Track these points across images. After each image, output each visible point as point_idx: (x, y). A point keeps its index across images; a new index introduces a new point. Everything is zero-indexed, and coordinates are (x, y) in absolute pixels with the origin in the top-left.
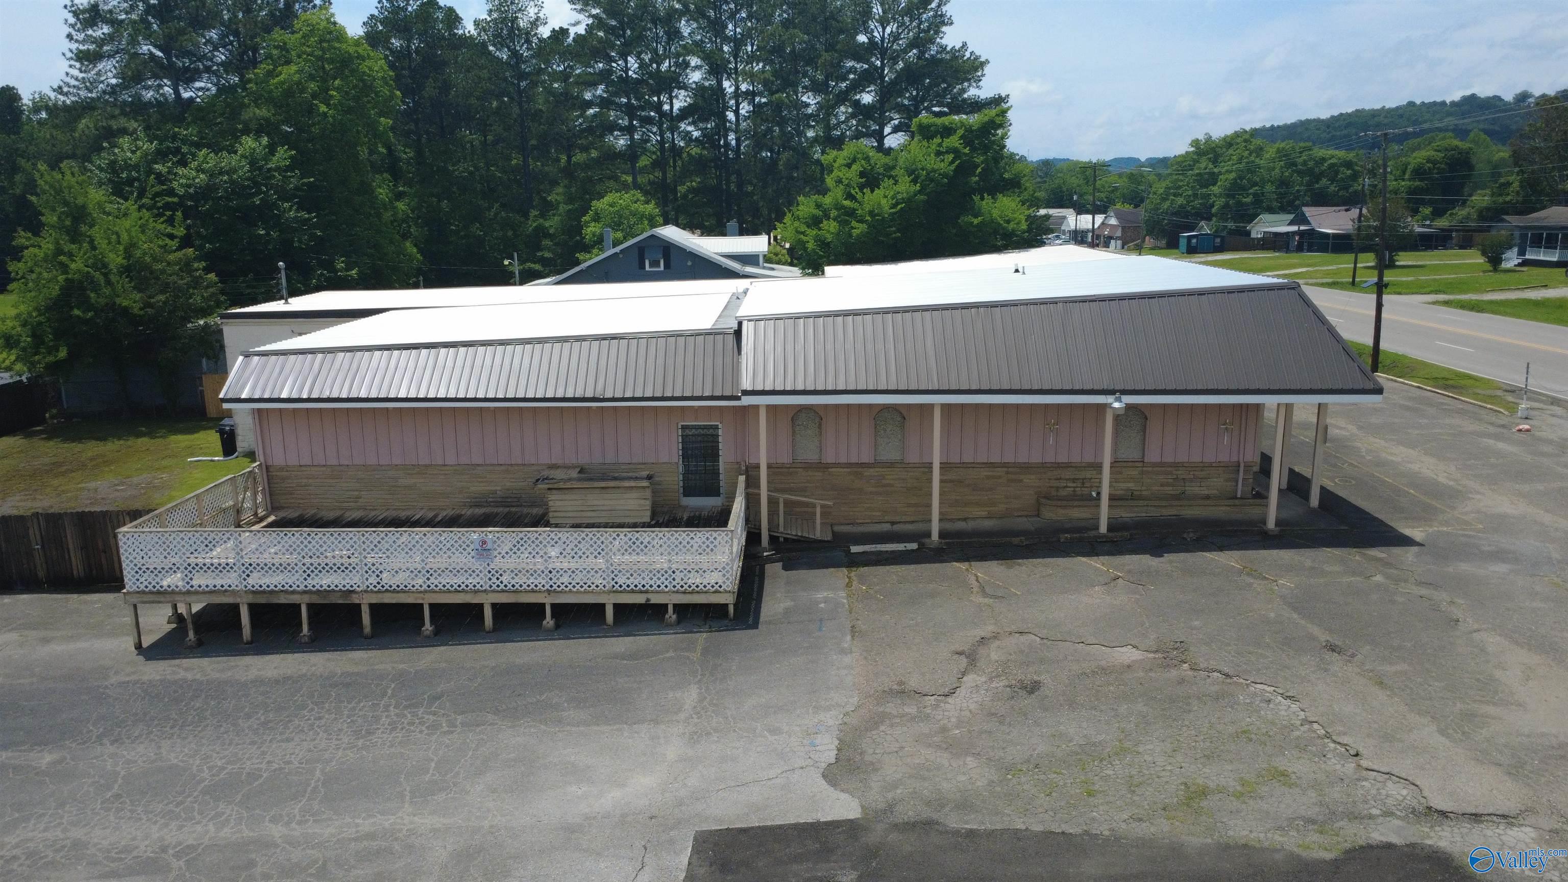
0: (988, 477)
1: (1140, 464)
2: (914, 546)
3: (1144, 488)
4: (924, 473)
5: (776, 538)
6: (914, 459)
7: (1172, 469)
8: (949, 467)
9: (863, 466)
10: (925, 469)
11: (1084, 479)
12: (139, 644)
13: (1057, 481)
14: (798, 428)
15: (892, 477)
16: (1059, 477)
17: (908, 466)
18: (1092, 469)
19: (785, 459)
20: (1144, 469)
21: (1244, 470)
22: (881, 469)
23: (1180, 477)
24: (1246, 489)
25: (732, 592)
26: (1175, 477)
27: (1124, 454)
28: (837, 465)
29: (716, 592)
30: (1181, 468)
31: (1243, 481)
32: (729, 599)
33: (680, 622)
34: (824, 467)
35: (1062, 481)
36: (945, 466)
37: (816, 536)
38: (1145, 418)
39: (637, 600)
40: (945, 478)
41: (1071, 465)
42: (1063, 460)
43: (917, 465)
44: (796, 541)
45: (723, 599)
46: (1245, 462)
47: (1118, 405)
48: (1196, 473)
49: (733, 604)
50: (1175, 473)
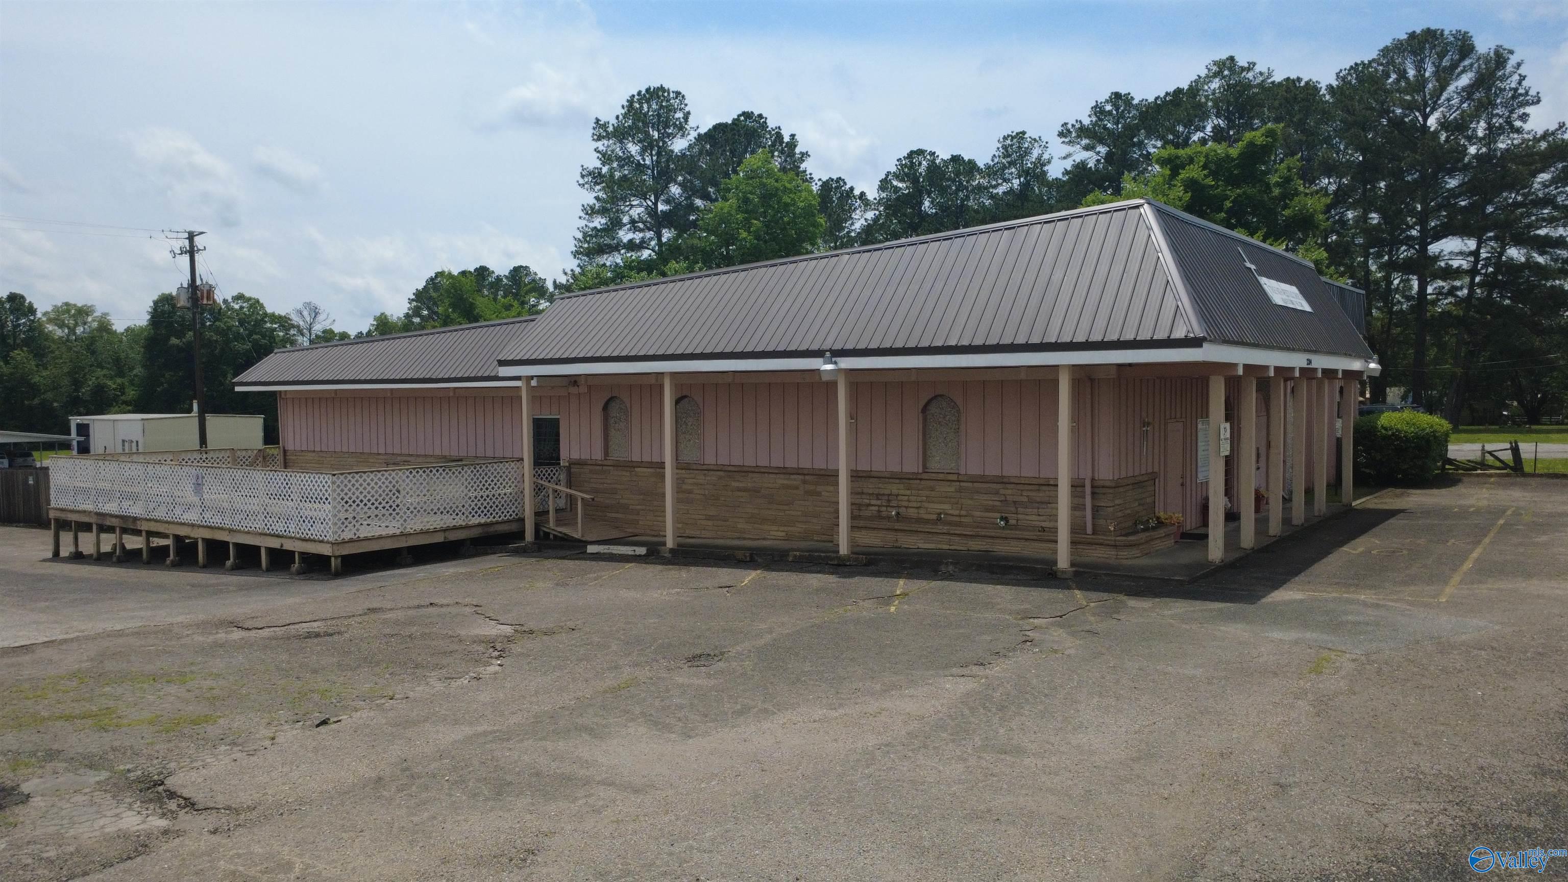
0: (786, 487)
1: (954, 478)
2: (642, 551)
3: (963, 513)
4: (720, 478)
5: (547, 535)
6: (710, 460)
7: (999, 486)
8: (743, 471)
9: (661, 465)
10: (721, 473)
11: (889, 495)
12: (56, 554)
13: (859, 496)
14: (612, 421)
15: (690, 481)
16: (860, 490)
17: (704, 467)
18: (898, 481)
19: (598, 455)
20: (962, 484)
21: (1093, 493)
22: (680, 471)
23: (1009, 498)
24: (1102, 522)
25: (333, 544)
26: (1003, 498)
27: (938, 463)
28: (641, 464)
29: (322, 542)
30: (1008, 486)
31: (1093, 509)
32: (330, 550)
33: (304, 573)
34: (630, 466)
35: (864, 496)
36: (739, 469)
37: (577, 535)
38: (959, 411)
39: (275, 544)
40: (741, 485)
41: (873, 474)
42: (864, 466)
43: (712, 467)
44: (562, 539)
45: (326, 550)
46: (1093, 479)
47: (829, 367)
48: (1030, 494)
49: (336, 557)
50: (1002, 492)
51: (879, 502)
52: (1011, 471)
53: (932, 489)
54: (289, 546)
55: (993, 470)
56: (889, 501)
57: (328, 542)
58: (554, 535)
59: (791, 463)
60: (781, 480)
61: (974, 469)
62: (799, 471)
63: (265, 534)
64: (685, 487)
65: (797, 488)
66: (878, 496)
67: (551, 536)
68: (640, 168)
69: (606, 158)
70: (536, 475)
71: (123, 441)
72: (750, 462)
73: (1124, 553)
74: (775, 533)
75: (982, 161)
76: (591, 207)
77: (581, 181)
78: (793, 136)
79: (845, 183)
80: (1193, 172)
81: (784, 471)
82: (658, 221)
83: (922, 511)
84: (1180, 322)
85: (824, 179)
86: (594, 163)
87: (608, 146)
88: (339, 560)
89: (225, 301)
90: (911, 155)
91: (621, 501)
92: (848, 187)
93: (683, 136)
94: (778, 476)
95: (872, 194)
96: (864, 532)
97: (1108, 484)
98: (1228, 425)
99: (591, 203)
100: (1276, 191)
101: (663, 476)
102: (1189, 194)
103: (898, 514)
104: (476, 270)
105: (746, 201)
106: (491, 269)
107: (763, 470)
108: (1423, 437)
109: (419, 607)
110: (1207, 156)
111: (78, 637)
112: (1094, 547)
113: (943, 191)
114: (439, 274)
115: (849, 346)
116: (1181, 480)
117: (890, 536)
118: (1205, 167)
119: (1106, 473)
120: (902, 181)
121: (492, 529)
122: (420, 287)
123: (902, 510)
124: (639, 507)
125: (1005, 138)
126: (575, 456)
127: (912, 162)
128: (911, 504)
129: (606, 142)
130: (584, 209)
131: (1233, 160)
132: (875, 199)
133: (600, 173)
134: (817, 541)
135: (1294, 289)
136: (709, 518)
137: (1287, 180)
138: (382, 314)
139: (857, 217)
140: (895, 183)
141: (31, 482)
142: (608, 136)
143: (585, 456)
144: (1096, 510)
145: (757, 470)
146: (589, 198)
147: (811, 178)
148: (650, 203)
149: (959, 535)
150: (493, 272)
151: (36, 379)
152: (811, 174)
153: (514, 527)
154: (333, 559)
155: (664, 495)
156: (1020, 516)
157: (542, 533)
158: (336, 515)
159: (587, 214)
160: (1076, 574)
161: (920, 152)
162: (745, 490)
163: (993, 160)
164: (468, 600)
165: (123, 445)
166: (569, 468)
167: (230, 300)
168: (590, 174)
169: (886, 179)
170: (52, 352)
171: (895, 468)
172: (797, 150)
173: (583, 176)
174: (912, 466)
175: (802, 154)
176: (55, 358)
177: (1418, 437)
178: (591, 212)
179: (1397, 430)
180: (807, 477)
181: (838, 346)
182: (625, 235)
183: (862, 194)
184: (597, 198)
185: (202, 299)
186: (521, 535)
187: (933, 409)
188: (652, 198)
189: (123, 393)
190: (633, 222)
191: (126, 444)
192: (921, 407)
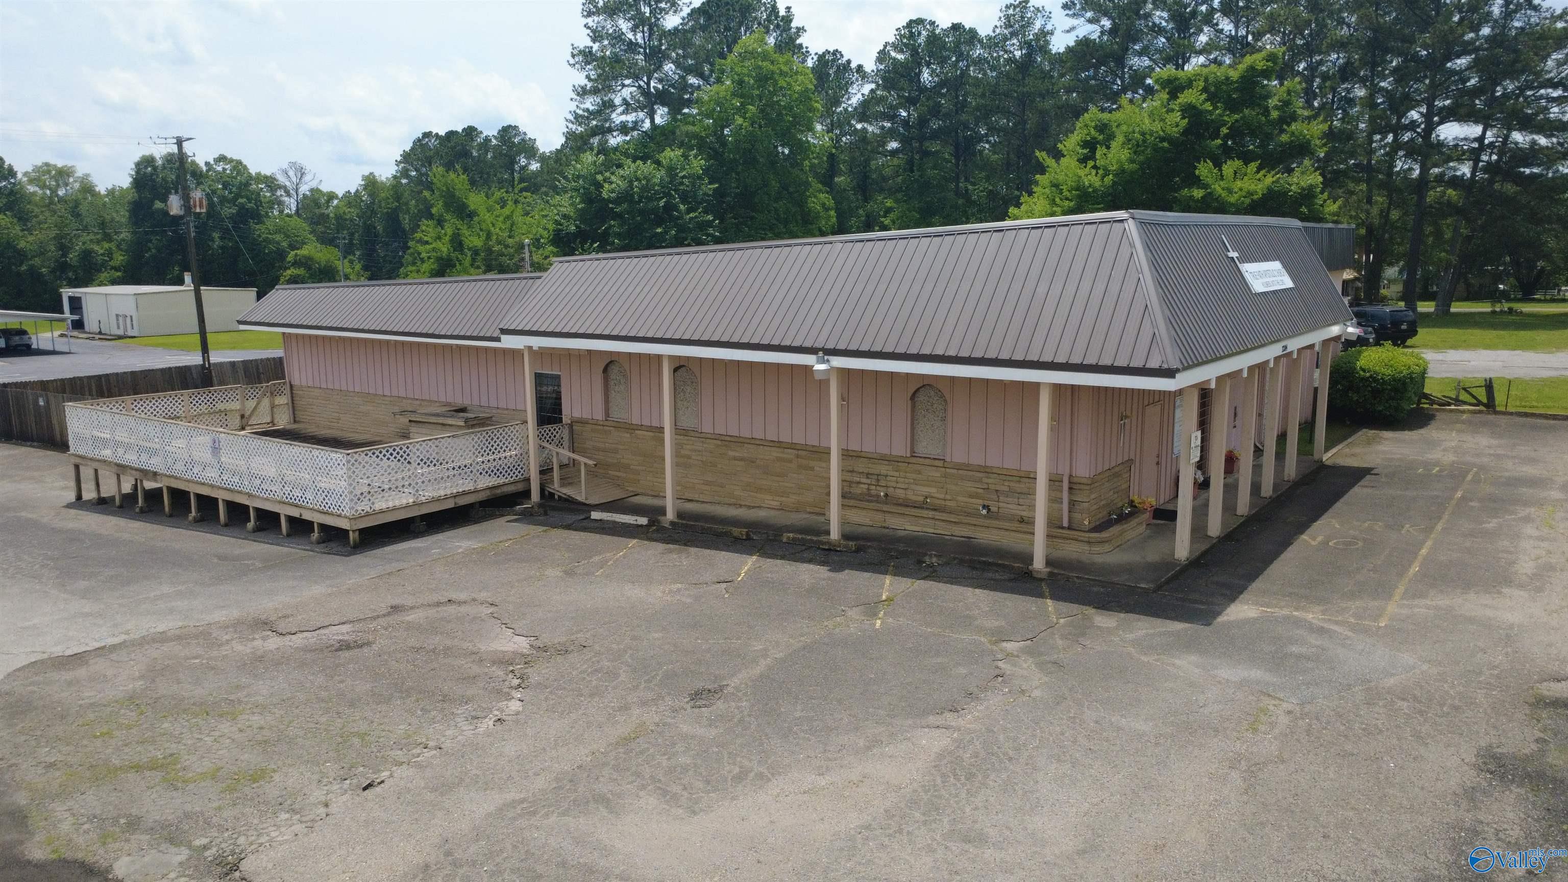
0: (779, 459)
1: (940, 463)
2: (643, 521)
3: (948, 497)
4: (718, 446)
5: (552, 495)
6: (707, 428)
7: (981, 475)
8: (739, 441)
9: (661, 429)
10: (719, 443)
11: (878, 475)
12: (79, 497)
13: (850, 474)
14: (612, 383)
15: (688, 447)
16: (850, 468)
17: (702, 435)
18: (886, 462)
19: (599, 415)
20: (948, 470)
21: (1070, 488)
22: (679, 437)
23: (992, 487)
24: (1077, 516)
25: (350, 519)
26: (986, 486)
27: (926, 447)
28: (641, 427)
29: (339, 516)
30: (992, 475)
31: (1069, 503)
32: (348, 525)
33: (324, 542)
34: (631, 428)
35: (854, 474)
36: (736, 440)
37: (581, 498)
38: (945, 401)
39: (295, 513)
40: (737, 454)
41: (863, 454)
42: (854, 446)
43: (709, 436)
44: (566, 500)
45: (344, 524)
46: (1071, 476)
47: (822, 367)
48: (1012, 484)
49: (353, 531)
50: (985, 480)
51: (868, 481)
52: (993, 461)
53: (920, 473)
54: (307, 516)
55: (976, 459)
56: (878, 480)
57: (346, 517)
58: (559, 496)
59: (785, 438)
60: (776, 453)
61: (958, 455)
62: (792, 446)
63: (284, 503)
64: (683, 452)
65: (790, 461)
66: (868, 475)
67: (556, 497)
68: (632, 46)
69: (596, 36)
70: (540, 437)
71: (117, 316)
72: (746, 434)
73: (1096, 549)
74: (772, 503)
75: (984, 31)
76: (582, 88)
77: (572, 61)
78: (788, 9)
79: (842, 56)
80: (1189, 97)
81: (779, 444)
82: (649, 101)
83: (910, 493)
84: (1155, 351)
85: (820, 53)
86: (584, 41)
87: (598, 22)
88: (357, 533)
89: (207, 164)
90: (911, 24)
91: (622, 461)
92: (845, 59)
93: (675, 12)
94: (773, 449)
95: (870, 66)
96: (854, 511)
97: (1083, 481)
98: (1199, 434)
99: (583, 84)
100: (1275, 114)
101: (662, 441)
102: (1186, 120)
103: (886, 495)
104: (464, 130)
105: (741, 83)
106: (479, 129)
107: (758, 442)
108: (1399, 380)
109: (439, 604)
110: (1206, 80)
111: (125, 641)
112: (1068, 541)
113: (943, 61)
114: (427, 135)
115: (841, 346)
116: (1156, 459)
117: (879, 517)
118: (1205, 90)
119: (1083, 471)
120: (901, 51)
121: (499, 491)
122: (408, 149)
123: (891, 491)
124: (640, 468)
125: (1007, 7)
126: (577, 414)
127: (911, 32)
128: (898, 485)
129: (596, 19)
130: (575, 90)
131: (1232, 83)
132: (873, 71)
133: (590, 52)
134: (810, 513)
135: (1276, 265)
136: (707, 483)
137: (1286, 103)
138: (371, 173)
139: (854, 91)
140: (893, 54)
141: (41, 403)
142: (598, 12)
143: (586, 415)
144: (1072, 504)
145: (752, 441)
146: (580, 79)
147: (808, 52)
148: (642, 83)
149: (943, 521)
150: (481, 132)
151: (22, 244)
152: (807, 48)
153: (520, 487)
154: (351, 533)
155: (663, 459)
156: (1001, 505)
157: (547, 493)
158: (352, 492)
159: (578, 94)
160: (1051, 574)
161: (920, 21)
162: (742, 459)
163: (994, 32)
164: (483, 595)
165: (118, 320)
166: (571, 426)
167: (212, 162)
168: (582, 52)
169: (884, 50)
170: (36, 216)
171: (884, 450)
172: (793, 25)
173: (573, 56)
174: (900, 449)
175: (798, 29)
176: (40, 223)
177: (1394, 380)
178: (582, 92)
179: (1375, 372)
180: (800, 452)
181: (830, 345)
182: (618, 118)
183: (860, 68)
184: (588, 77)
185: (195, 206)
186: (526, 494)
187: (921, 397)
188: (645, 79)
189: (111, 259)
190: (625, 102)
191: (121, 319)
192: (910, 395)
